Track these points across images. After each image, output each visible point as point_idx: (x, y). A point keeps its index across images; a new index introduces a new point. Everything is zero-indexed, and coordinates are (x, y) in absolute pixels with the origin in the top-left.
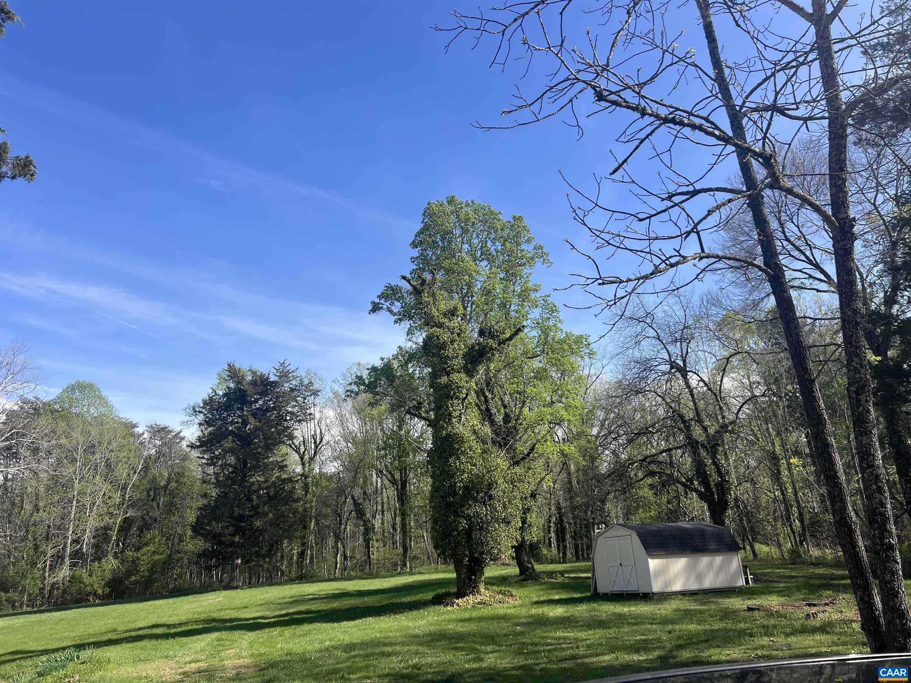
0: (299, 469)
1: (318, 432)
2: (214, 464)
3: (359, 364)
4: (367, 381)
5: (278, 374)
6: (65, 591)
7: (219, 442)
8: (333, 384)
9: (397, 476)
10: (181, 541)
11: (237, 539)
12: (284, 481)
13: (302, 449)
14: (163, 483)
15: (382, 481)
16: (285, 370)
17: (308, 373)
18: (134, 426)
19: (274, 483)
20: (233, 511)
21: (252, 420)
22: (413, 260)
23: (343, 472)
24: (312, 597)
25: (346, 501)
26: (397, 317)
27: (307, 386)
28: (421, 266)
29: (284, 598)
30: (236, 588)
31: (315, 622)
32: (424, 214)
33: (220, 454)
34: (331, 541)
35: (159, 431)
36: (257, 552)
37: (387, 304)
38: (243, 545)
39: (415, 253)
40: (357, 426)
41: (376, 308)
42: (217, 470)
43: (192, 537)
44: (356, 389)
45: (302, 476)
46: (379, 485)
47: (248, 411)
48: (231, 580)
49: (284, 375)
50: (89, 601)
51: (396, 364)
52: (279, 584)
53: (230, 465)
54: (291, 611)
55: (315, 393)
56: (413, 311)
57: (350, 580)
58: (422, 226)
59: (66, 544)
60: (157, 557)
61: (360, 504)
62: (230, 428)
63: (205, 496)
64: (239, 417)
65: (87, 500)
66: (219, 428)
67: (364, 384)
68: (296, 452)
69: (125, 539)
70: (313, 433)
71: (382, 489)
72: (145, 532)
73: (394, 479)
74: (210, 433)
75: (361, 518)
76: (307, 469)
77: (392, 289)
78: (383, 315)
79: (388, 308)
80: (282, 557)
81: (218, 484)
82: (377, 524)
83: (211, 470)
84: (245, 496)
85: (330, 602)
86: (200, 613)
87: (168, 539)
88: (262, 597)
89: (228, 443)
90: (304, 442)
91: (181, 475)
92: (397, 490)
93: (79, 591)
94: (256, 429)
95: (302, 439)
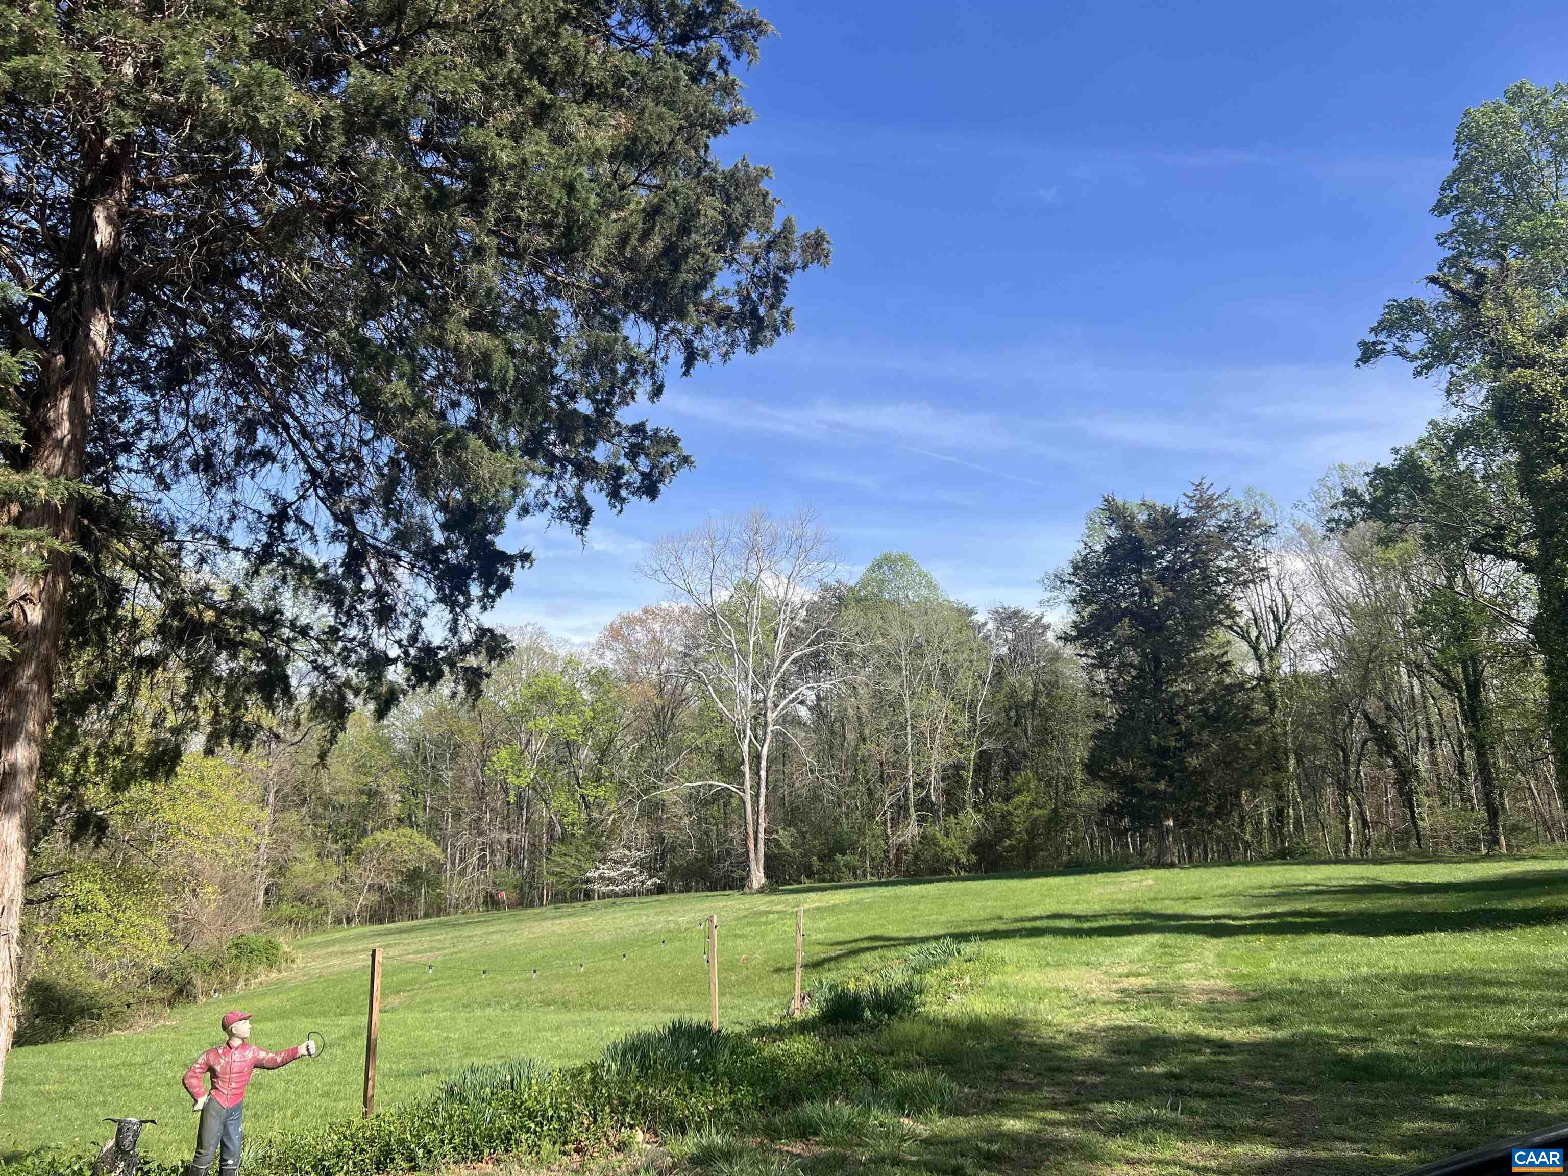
0: (1251, 668)
1: (1279, 600)
2: (1106, 666)
3: (1341, 467)
4: (1367, 497)
5: (1193, 505)
6: (916, 857)
7: (1108, 629)
8: (1295, 511)
9: (1457, 672)
10: (1068, 788)
11: (1162, 786)
12: (1229, 689)
13: (1254, 634)
14: (1028, 698)
15: (1422, 684)
16: (1206, 496)
17: (1249, 493)
18: (971, 612)
19: (1212, 692)
20: (1149, 740)
21: (1157, 587)
22: (1442, 240)
23: (1336, 670)
24: (1313, 888)
25: (1351, 722)
26: (1419, 363)
27: (1248, 520)
28: (1463, 247)
29: (1260, 887)
30: (1172, 865)
31: (1329, 931)
32: (1457, 140)
33: (1112, 648)
34: (1330, 793)
35: (1009, 618)
36: (1199, 809)
37: (1394, 340)
38: (1173, 798)
39: (1446, 223)
40: (1354, 584)
41: (1369, 353)
42: (1113, 674)
43: (1085, 783)
44: (1346, 515)
45: (1259, 679)
46: (1417, 691)
47: (1148, 573)
48: (1161, 853)
49: (1205, 505)
50: (951, 872)
51: (1425, 458)
52: (1246, 863)
53: (1131, 665)
54: (1279, 910)
55: (1266, 531)
56: (1456, 344)
57: (1382, 863)
58: (1455, 165)
59: (907, 788)
60: (1037, 812)
61: (1383, 727)
62: (1123, 605)
63: (1098, 716)
64: (1137, 584)
65: (924, 725)
66: (1105, 606)
67: (1361, 503)
68: (1243, 637)
69: (985, 784)
70: (1268, 603)
71: (1425, 698)
72: (1013, 773)
73: (1451, 680)
74: (1092, 615)
75: (1388, 754)
76: (1267, 667)
77: (1401, 307)
78: (1388, 364)
79: (1396, 348)
80: (1242, 818)
81: (1117, 697)
82: (1422, 762)
83: (1100, 675)
84: (1165, 715)
85: (1350, 900)
86: (1121, 902)
87: (1049, 785)
88: (1221, 882)
89: (1124, 629)
90: (1255, 620)
91: (1054, 685)
92: (1461, 699)
93: (936, 858)
94: (1168, 602)
95: (1250, 615)
